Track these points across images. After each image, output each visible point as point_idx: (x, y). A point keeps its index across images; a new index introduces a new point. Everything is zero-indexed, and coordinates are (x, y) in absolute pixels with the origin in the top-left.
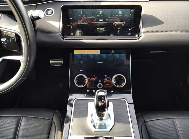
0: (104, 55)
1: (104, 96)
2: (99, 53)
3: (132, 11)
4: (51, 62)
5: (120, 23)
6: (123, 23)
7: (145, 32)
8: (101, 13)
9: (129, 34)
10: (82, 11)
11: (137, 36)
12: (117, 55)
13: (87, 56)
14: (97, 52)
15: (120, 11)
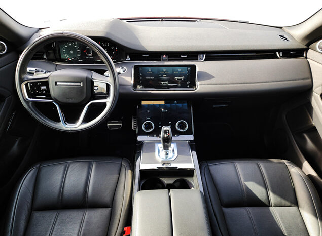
0: (169, 105)
1: (168, 130)
2: (164, 104)
3: (189, 69)
4: (108, 124)
5: (179, 78)
6: (182, 78)
7: (200, 85)
8: (165, 70)
9: (188, 86)
10: (150, 69)
11: (194, 88)
12: (180, 105)
13: (153, 106)
14: (162, 103)
15: (179, 69)
